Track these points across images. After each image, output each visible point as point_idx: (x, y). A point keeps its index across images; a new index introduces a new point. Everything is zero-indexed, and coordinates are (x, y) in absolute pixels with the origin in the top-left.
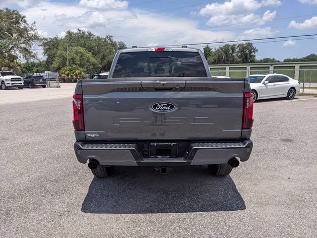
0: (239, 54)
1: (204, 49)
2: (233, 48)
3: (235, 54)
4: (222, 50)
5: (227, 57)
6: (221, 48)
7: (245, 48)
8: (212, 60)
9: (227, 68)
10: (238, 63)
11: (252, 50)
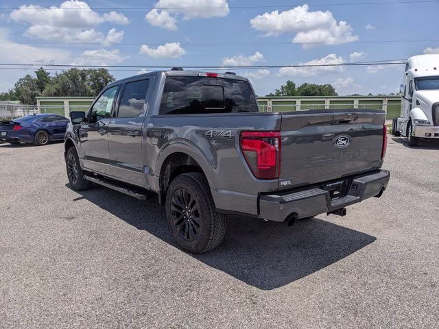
0: (92, 83)
1: (37, 73)
2: (83, 75)
3: (86, 83)
4: (68, 76)
5: (77, 86)
6: (66, 74)
7: (98, 75)
8: (53, 90)
9: (66, 102)
10: (92, 96)
11: (109, 79)
